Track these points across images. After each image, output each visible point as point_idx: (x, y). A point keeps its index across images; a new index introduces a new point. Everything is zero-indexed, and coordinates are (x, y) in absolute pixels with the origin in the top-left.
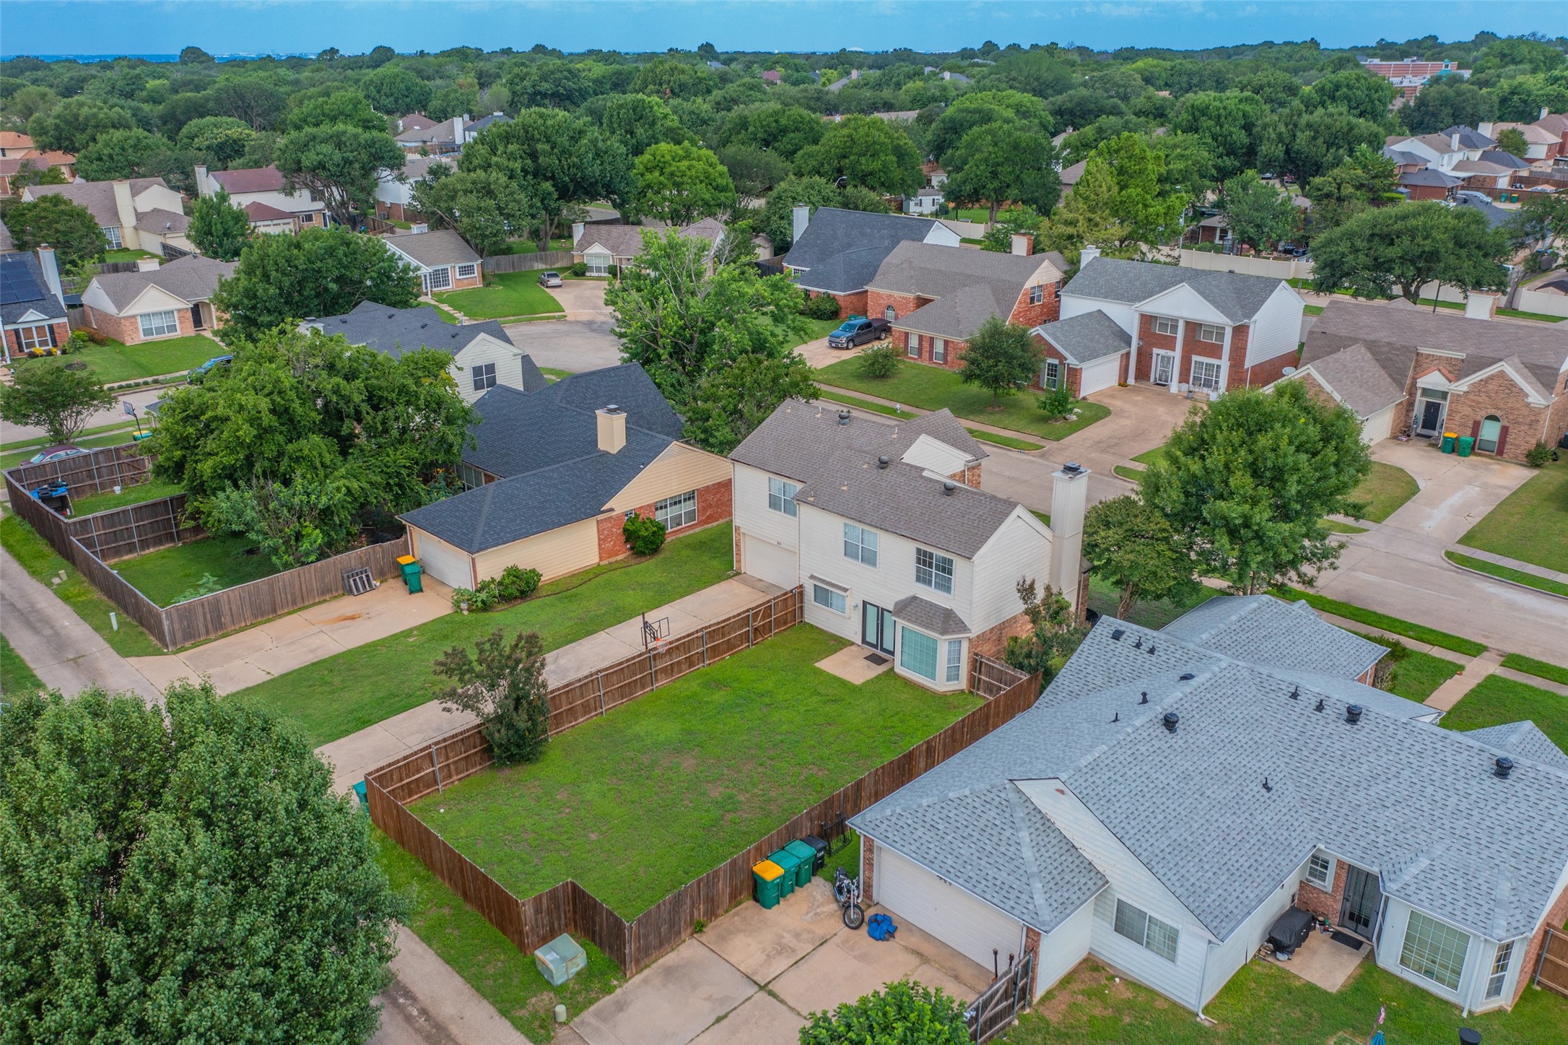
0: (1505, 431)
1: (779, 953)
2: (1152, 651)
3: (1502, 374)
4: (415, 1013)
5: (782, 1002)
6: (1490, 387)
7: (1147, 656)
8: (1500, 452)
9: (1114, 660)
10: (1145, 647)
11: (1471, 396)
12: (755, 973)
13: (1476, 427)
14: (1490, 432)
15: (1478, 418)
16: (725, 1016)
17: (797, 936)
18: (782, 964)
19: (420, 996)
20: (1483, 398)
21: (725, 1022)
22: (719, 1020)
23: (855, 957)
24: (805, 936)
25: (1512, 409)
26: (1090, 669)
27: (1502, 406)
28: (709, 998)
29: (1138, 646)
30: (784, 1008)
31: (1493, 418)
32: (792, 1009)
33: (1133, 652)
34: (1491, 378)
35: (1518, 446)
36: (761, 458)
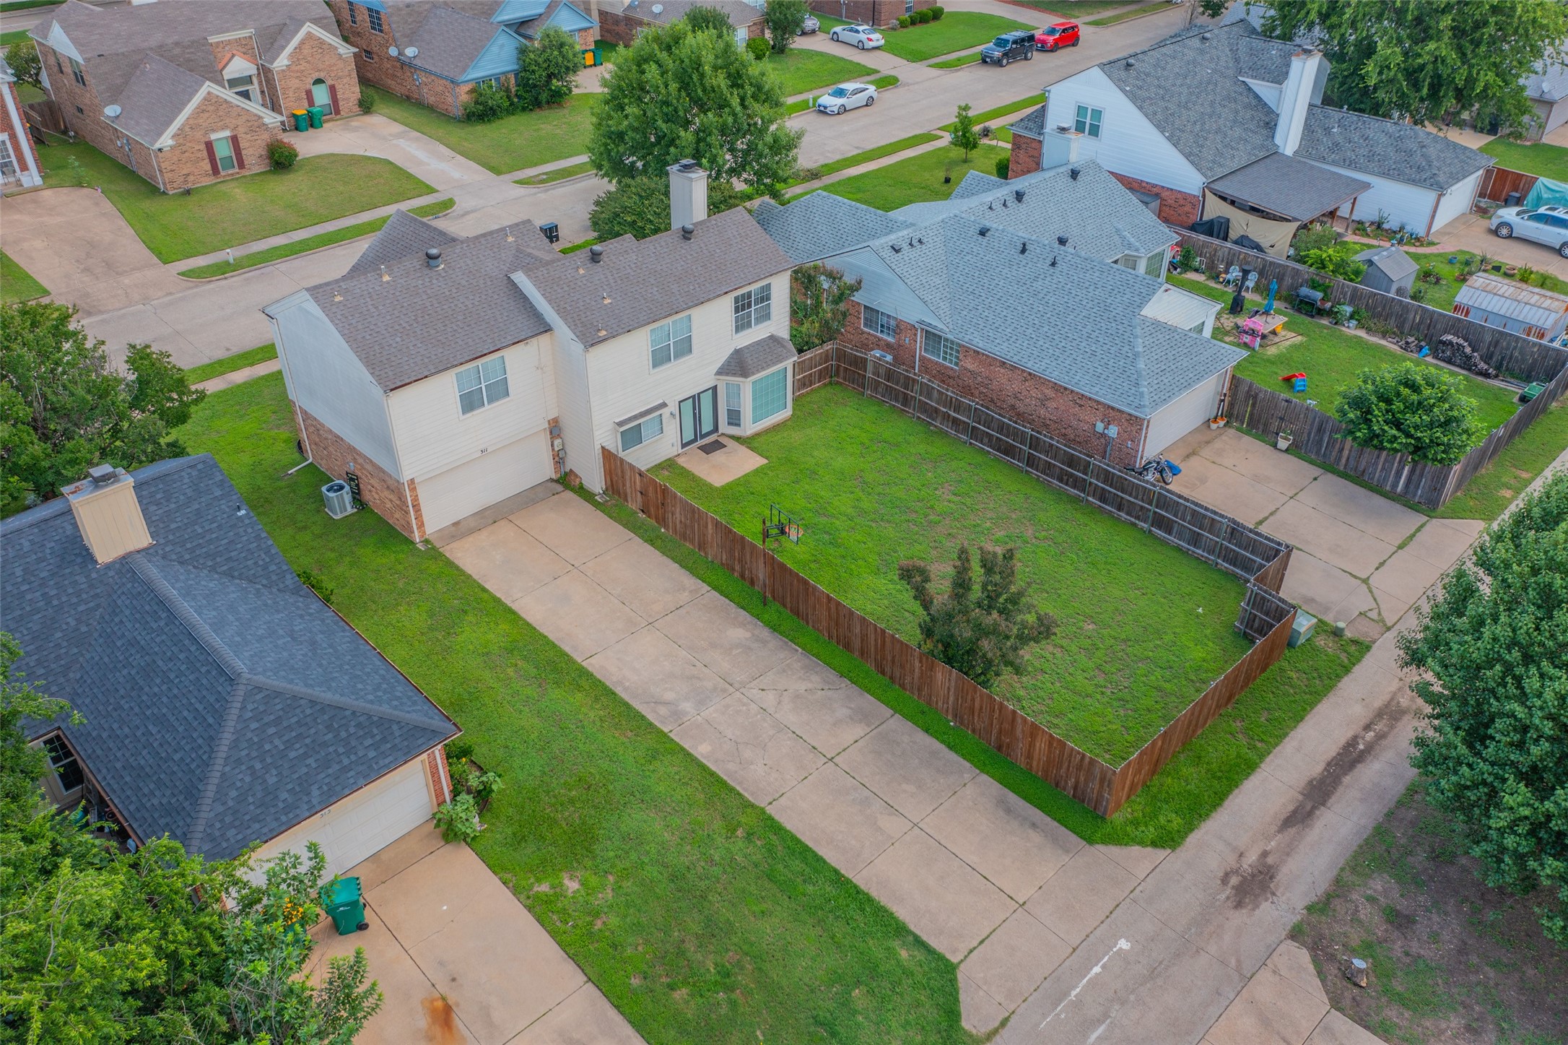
0: (333, 90)
2: (920, 242)
3: (309, 36)
4: (1372, 734)
6: (305, 52)
7: (924, 247)
8: (337, 112)
10: (915, 243)
11: (294, 68)
13: (309, 94)
14: (321, 96)
15: (308, 87)
19: (1350, 734)
20: (304, 65)
25: (330, 66)
27: (321, 66)
29: (912, 245)
31: (319, 81)
34: (302, 43)
35: (348, 99)
36: (426, 360)
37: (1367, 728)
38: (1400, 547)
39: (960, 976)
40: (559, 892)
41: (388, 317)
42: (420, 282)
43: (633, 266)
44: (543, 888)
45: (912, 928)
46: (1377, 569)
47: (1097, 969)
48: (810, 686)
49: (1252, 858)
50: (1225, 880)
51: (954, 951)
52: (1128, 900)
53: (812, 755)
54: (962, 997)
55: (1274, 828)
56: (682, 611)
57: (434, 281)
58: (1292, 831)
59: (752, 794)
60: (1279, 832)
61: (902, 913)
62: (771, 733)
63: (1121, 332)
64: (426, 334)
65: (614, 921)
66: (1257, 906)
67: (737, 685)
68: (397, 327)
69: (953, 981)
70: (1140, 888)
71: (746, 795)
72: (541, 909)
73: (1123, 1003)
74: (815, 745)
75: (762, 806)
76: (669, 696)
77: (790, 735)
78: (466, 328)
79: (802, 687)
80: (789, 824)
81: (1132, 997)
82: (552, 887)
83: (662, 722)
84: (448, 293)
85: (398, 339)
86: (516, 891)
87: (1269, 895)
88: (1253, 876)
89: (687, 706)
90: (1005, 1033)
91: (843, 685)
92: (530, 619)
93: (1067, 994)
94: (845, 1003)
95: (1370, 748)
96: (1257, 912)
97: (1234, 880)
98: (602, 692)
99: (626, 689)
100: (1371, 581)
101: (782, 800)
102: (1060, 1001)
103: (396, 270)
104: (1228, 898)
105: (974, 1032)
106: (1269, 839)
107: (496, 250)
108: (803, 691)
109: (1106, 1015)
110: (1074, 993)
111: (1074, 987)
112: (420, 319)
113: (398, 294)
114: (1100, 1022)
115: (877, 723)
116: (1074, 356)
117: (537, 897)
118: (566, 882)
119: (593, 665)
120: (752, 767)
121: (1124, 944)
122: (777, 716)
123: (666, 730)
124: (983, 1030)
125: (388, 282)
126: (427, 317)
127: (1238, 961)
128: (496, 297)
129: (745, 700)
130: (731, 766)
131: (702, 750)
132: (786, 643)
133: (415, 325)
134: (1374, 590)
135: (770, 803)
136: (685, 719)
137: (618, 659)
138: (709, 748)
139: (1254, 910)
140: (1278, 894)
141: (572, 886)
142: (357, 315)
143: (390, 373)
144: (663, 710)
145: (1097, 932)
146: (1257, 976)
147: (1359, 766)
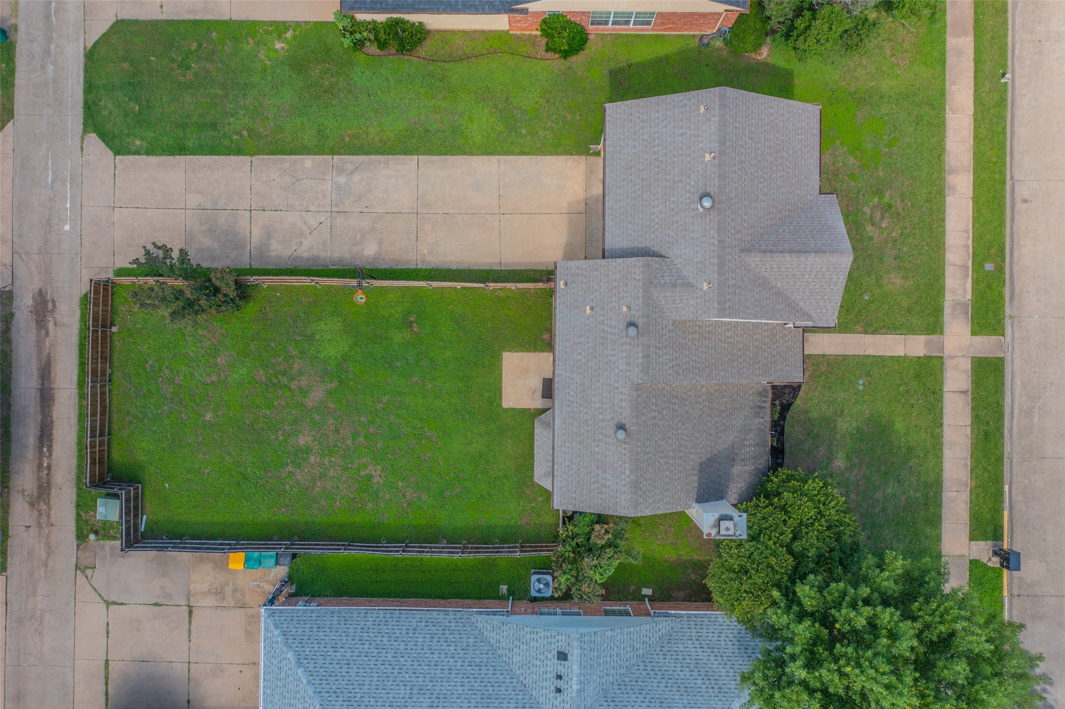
1: (216, 594)
2: (559, 690)
4: (45, 465)
5: (190, 622)
7: (553, 688)
9: (538, 663)
10: (559, 684)
12: (194, 595)
16: (160, 605)
17: (235, 591)
18: (211, 601)
19: (54, 456)
21: (157, 608)
22: (156, 604)
23: (246, 630)
24: (238, 595)
26: (524, 647)
28: (163, 588)
29: (559, 677)
30: (187, 626)
32: (190, 631)
33: (551, 675)
36: (618, 149)
37: (49, 467)
38: (107, 661)
39: (111, 153)
40: (280, 37)
41: (669, 140)
42: (692, 183)
43: (613, 359)
44: (289, 35)
45: (144, 157)
46: (108, 623)
47: (68, 206)
48: (303, 248)
49: (51, 326)
50: (53, 301)
51: (121, 161)
52: (79, 252)
53: (261, 205)
54: (103, 144)
55: (52, 355)
56: (413, 237)
57: (688, 195)
58: (44, 360)
59: (263, 159)
60: (49, 354)
61: (153, 159)
62: (290, 200)
63: (324, 682)
64: (641, 161)
65: (247, 47)
66: (33, 299)
67: (335, 214)
68: (657, 142)
69: (111, 148)
70: (79, 263)
71: (265, 157)
72: (280, 28)
73: (50, 199)
74: (265, 212)
75: (254, 158)
76: (356, 178)
77: (281, 208)
78: (633, 195)
79: (306, 244)
80: (233, 159)
81: (49, 205)
82: (286, 38)
83: (342, 160)
84: (672, 199)
85: (645, 137)
86: (298, 24)
87: (32, 309)
88: (45, 316)
89: (342, 180)
90: (79, 145)
91: (289, 263)
92: (474, 158)
93: (71, 184)
94: (137, 100)
95: (41, 452)
96: (31, 295)
97: (50, 306)
98: (385, 148)
99: (379, 162)
100: (104, 605)
101: (249, 169)
102: (71, 178)
103: (713, 169)
104: (47, 293)
105: (89, 135)
106: (51, 345)
107: (700, 266)
108: (303, 240)
109: (52, 188)
110: (69, 186)
111: (70, 189)
112: (657, 163)
113: (689, 159)
114: (52, 183)
115: (252, 253)
116: (350, 638)
117: (287, 30)
118: (283, 45)
119: (411, 161)
120: (278, 173)
121: (67, 227)
122: (298, 213)
123: (335, 157)
124: (86, 138)
125: (703, 156)
126: (657, 170)
127: (22, 259)
128: (652, 236)
129: (321, 209)
130: (287, 165)
131: (308, 161)
132: (343, 266)
133: (653, 157)
134: (99, 599)
135: (251, 162)
136: (334, 172)
137: (404, 176)
138: (306, 166)
139: (33, 295)
140: (29, 314)
141: (278, 45)
142: (681, 116)
143: (619, 116)
144: (349, 167)
145: (79, 223)
146: (11, 257)
147: (39, 434)
